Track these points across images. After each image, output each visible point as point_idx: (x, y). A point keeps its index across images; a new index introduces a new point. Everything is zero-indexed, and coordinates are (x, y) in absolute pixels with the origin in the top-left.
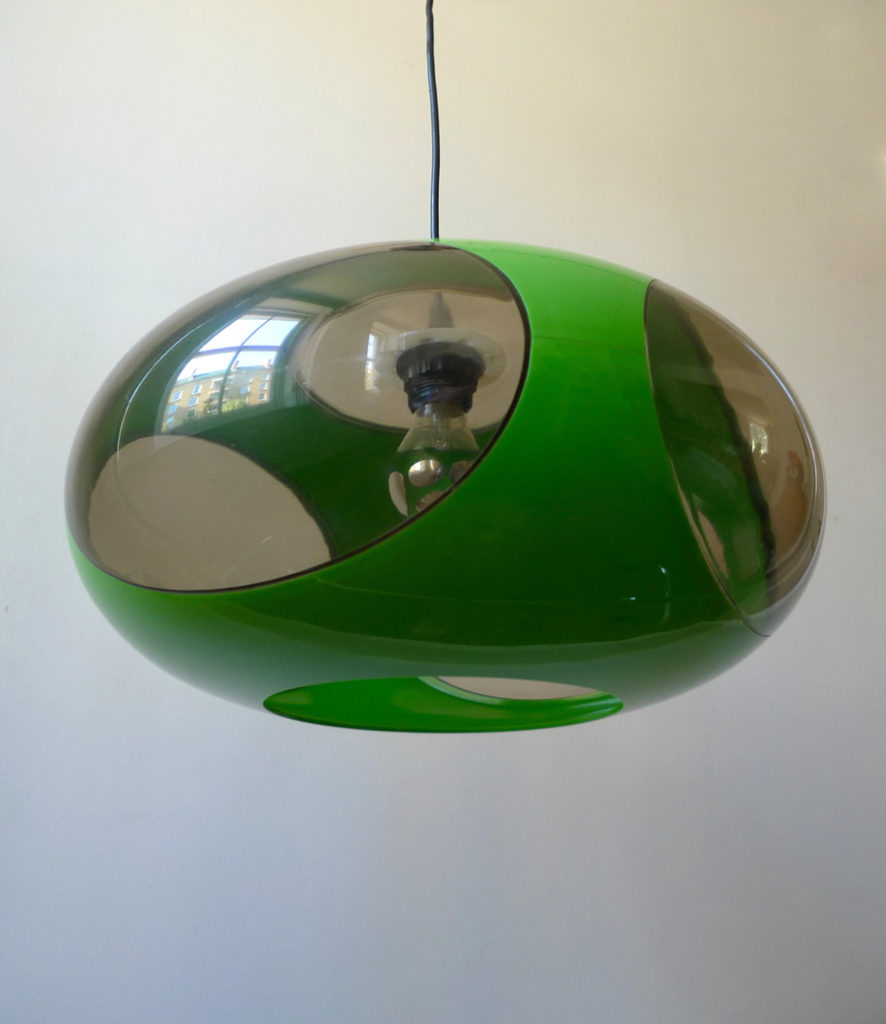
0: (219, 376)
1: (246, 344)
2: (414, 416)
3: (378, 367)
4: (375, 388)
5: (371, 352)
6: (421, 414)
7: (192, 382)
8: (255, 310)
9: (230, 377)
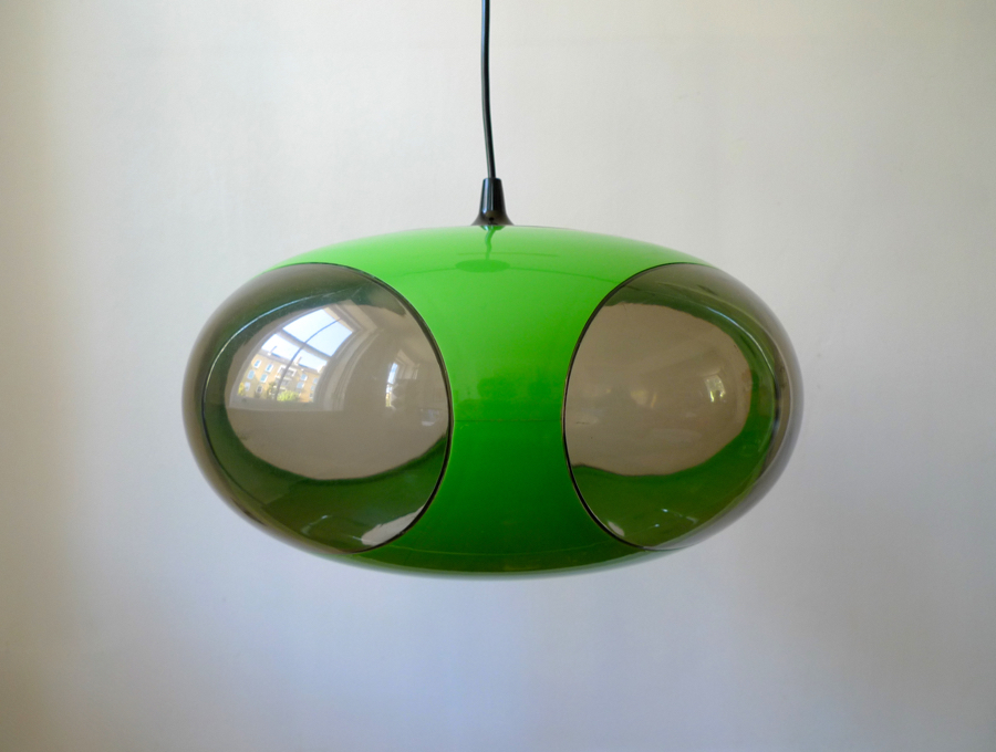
0: (283, 363)
5: (391, 378)
7: (269, 358)
9: (290, 369)
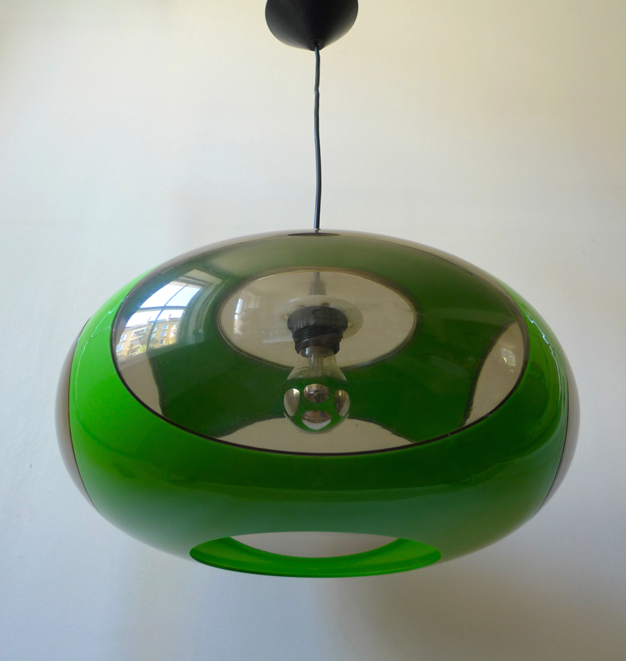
1: (167, 305)
2: (299, 356)
3: (243, 319)
4: (239, 332)
6: (304, 355)
8: (181, 278)
